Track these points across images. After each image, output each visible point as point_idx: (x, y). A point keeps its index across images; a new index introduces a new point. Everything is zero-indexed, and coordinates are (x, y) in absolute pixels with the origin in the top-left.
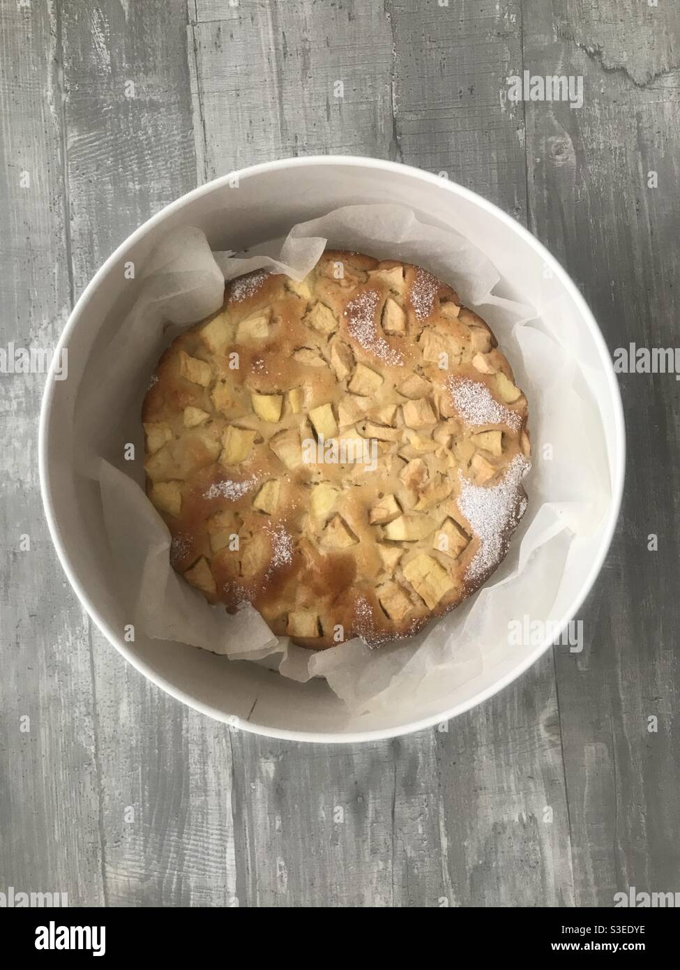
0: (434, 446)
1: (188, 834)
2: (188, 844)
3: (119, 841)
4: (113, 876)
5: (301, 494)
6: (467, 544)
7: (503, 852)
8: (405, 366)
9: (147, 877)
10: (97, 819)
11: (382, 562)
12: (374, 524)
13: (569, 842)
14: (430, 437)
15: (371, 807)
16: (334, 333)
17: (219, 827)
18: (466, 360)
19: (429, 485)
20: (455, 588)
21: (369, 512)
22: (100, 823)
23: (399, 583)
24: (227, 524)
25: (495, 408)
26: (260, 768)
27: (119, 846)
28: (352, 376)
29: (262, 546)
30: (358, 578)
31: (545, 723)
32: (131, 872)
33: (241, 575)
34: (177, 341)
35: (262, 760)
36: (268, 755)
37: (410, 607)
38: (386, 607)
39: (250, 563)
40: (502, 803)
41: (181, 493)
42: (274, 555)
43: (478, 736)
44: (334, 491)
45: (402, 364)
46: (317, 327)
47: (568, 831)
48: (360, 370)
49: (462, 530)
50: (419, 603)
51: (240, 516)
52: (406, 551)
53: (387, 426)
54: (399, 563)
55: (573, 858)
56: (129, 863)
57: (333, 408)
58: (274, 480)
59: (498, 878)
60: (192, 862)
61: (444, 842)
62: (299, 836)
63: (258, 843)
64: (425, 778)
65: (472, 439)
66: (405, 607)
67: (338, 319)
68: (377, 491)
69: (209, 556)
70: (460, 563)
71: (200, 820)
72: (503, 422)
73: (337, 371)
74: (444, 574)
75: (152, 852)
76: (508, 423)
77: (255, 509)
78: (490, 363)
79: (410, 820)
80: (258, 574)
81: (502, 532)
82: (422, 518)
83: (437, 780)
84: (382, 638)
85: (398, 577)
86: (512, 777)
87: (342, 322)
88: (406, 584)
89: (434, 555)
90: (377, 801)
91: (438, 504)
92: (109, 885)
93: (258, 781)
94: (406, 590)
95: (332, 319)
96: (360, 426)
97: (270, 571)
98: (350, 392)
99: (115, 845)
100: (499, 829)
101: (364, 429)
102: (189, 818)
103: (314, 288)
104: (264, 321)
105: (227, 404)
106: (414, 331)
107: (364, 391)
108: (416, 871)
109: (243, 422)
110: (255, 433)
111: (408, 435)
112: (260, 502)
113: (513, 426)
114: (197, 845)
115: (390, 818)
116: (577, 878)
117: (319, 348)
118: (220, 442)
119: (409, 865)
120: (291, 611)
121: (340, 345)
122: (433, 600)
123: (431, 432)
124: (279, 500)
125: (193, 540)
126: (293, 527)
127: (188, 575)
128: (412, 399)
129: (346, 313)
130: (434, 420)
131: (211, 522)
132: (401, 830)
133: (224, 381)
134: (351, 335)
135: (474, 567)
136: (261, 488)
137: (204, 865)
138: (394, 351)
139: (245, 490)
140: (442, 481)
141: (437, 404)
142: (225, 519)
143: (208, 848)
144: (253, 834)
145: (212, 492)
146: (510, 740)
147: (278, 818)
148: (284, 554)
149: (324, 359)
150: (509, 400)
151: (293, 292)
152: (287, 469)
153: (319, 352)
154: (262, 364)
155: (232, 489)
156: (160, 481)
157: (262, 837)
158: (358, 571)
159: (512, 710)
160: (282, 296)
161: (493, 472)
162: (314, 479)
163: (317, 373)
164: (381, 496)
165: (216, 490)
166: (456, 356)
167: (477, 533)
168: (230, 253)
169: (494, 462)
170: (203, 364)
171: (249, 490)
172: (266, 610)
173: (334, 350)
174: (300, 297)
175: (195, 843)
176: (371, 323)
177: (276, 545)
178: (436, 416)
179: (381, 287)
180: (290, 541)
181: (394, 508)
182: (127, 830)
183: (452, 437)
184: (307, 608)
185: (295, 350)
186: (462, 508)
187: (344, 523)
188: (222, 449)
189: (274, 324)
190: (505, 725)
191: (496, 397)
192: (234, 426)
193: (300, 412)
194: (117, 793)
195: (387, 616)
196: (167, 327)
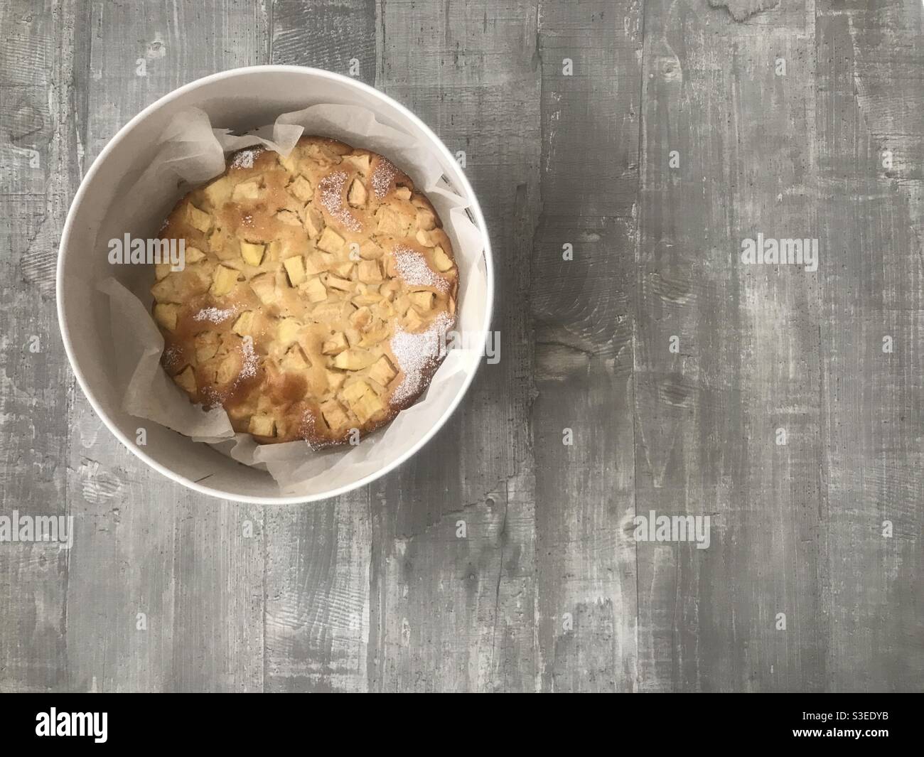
0: (379, 298)
1: (334, 595)
2: (333, 603)
3: (278, 596)
4: (272, 623)
5: (270, 325)
6: (395, 377)
7: (583, 627)
8: (362, 233)
9: (299, 626)
10: (262, 577)
11: (328, 384)
12: (326, 354)
13: (636, 621)
14: (377, 290)
15: (480, 584)
16: (310, 201)
17: (358, 591)
18: (412, 233)
19: (371, 328)
20: (383, 409)
21: (323, 344)
22: (264, 581)
23: (339, 401)
24: (209, 342)
25: (428, 274)
26: (394, 546)
27: (277, 600)
28: (321, 237)
29: (234, 362)
30: (308, 395)
31: (624, 527)
32: (287, 621)
33: (216, 383)
34: (188, 194)
35: (397, 540)
36: (402, 536)
37: (346, 421)
38: (327, 419)
39: (224, 374)
40: (585, 589)
41: (177, 314)
42: (242, 369)
43: (570, 534)
44: (297, 325)
45: (360, 231)
46: (297, 195)
47: (636, 614)
48: (327, 232)
49: (392, 366)
50: (353, 419)
51: (222, 337)
52: (349, 377)
53: (344, 279)
54: (341, 387)
55: (639, 634)
56: (285, 614)
57: (303, 259)
58: (250, 311)
59: (578, 647)
60: (336, 617)
61: (537, 616)
62: (422, 603)
63: (388, 605)
64: (526, 564)
65: (409, 295)
66: (342, 421)
67: (314, 190)
68: (330, 328)
69: (194, 365)
70: (388, 390)
71: (343, 585)
72: (433, 285)
73: (309, 230)
74: (375, 397)
75: (304, 607)
76: (437, 286)
77: (233, 333)
78: (430, 238)
79: (511, 597)
80: (229, 383)
81: (423, 369)
82: (364, 353)
83: (535, 566)
84: (322, 443)
85: (339, 397)
86: (595, 568)
87: (317, 193)
88: (344, 403)
89: (369, 382)
90: (486, 579)
91: (378, 343)
92: (268, 630)
93: (391, 557)
94: (344, 408)
95: (310, 190)
96: (323, 276)
97: (238, 381)
98: (319, 249)
99: (275, 599)
100: (582, 608)
101: (326, 279)
102: (336, 582)
103: (298, 164)
104: (255, 186)
105: (219, 248)
106: (372, 206)
107: (329, 249)
108: (513, 637)
109: (232, 264)
110: (239, 272)
111: (361, 287)
112: (238, 328)
113: (442, 290)
114: (340, 604)
115: (496, 594)
116: (640, 651)
117: (297, 212)
118: (211, 277)
119: (508, 631)
120: (253, 415)
121: (314, 211)
122: (364, 417)
123: (378, 287)
124: (252, 327)
125: (183, 351)
126: (260, 349)
127: (177, 379)
128: (366, 260)
129: (320, 186)
130: (380, 278)
131: (198, 338)
132: (503, 603)
133: (219, 230)
134: (322, 204)
135: (397, 394)
136: (240, 316)
137: (344, 619)
138: (354, 220)
139: (226, 316)
140: (383, 326)
141: (384, 265)
142: (209, 339)
143: (348, 607)
144: (385, 598)
145: (201, 315)
146: (595, 539)
147: (406, 587)
148: (250, 369)
149: (301, 221)
150: (442, 270)
151: (282, 166)
152: (262, 303)
153: (296, 215)
154: (250, 219)
155: (215, 314)
156: (162, 303)
157: (392, 601)
158: (309, 389)
159: (598, 515)
160: (272, 168)
161: (420, 323)
162: (282, 315)
163: (294, 231)
164: (333, 332)
165: (204, 314)
166: (404, 230)
167: (403, 368)
168: (227, 131)
169: (423, 316)
170: (204, 215)
171: (229, 317)
172: (233, 412)
173: (308, 215)
174: (286, 170)
175: (339, 602)
176: (338, 196)
177: (245, 362)
178: (382, 274)
179: (350, 169)
180: (257, 360)
181: (342, 343)
182: (285, 588)
183: (394, 292)
184: (266, 413)
185: (278, 211)
186: (393, 348)
187: (301, 351)
188: (212, 283)
189: (263, 189)
190: (592, 527)
191: (431, 265)
192: (224, 266)
193: (277, 260)
194: (279, 559)
195: (328, 426)
196: (181, 183)
